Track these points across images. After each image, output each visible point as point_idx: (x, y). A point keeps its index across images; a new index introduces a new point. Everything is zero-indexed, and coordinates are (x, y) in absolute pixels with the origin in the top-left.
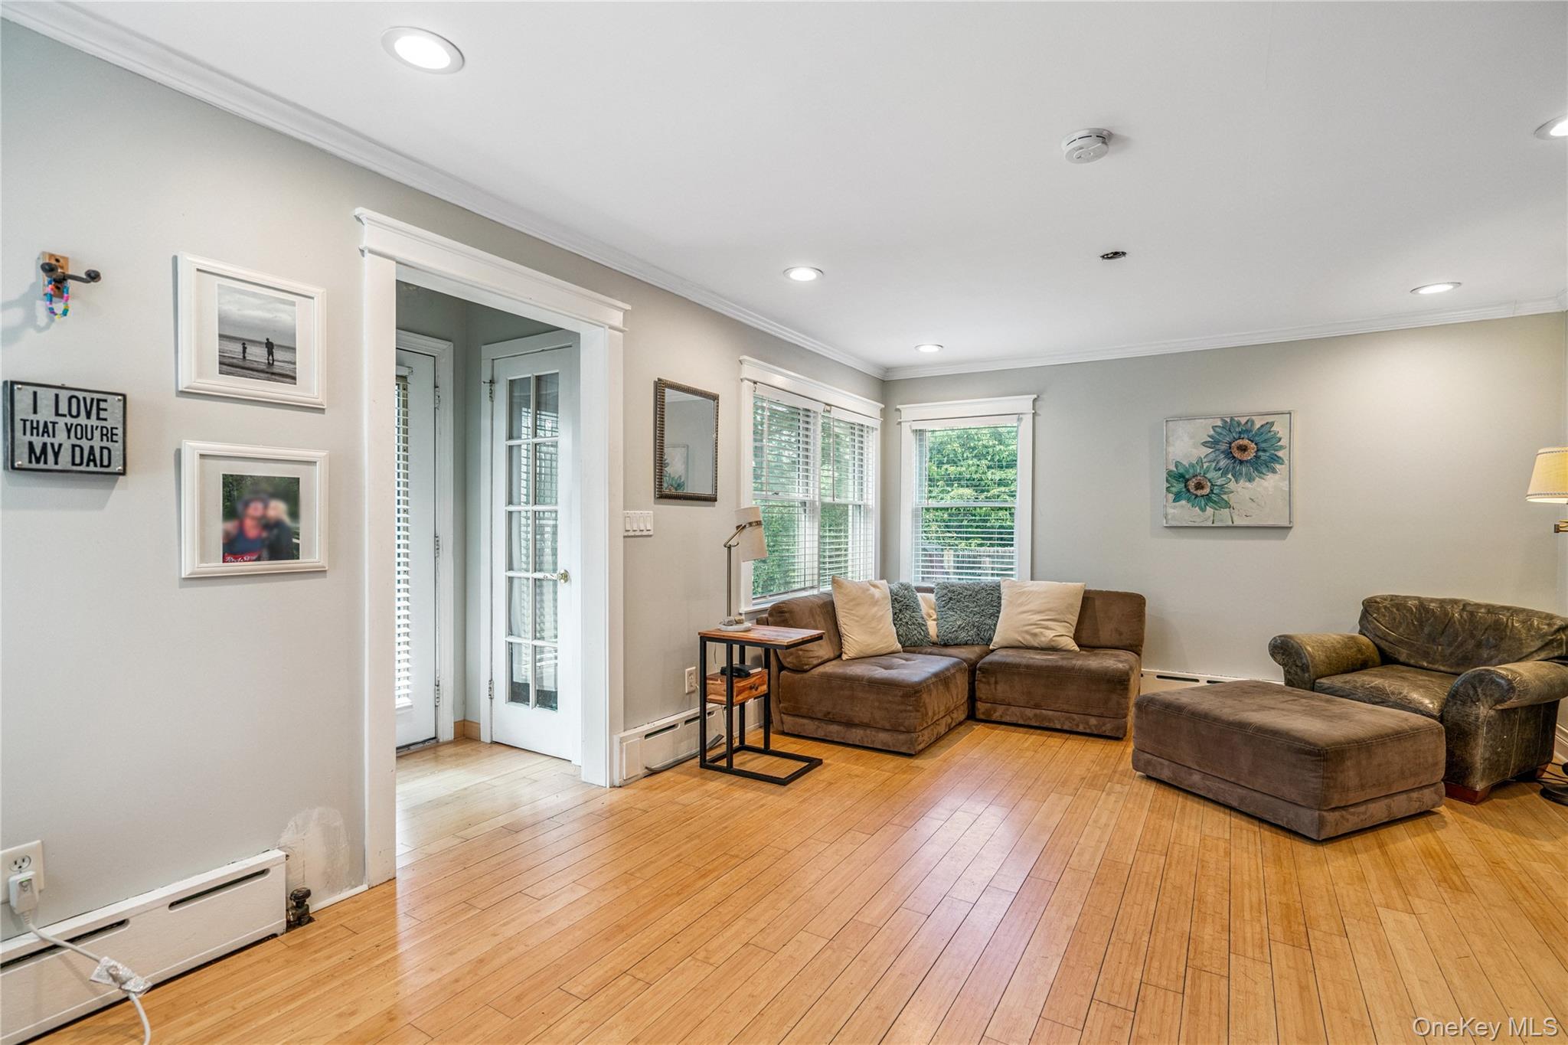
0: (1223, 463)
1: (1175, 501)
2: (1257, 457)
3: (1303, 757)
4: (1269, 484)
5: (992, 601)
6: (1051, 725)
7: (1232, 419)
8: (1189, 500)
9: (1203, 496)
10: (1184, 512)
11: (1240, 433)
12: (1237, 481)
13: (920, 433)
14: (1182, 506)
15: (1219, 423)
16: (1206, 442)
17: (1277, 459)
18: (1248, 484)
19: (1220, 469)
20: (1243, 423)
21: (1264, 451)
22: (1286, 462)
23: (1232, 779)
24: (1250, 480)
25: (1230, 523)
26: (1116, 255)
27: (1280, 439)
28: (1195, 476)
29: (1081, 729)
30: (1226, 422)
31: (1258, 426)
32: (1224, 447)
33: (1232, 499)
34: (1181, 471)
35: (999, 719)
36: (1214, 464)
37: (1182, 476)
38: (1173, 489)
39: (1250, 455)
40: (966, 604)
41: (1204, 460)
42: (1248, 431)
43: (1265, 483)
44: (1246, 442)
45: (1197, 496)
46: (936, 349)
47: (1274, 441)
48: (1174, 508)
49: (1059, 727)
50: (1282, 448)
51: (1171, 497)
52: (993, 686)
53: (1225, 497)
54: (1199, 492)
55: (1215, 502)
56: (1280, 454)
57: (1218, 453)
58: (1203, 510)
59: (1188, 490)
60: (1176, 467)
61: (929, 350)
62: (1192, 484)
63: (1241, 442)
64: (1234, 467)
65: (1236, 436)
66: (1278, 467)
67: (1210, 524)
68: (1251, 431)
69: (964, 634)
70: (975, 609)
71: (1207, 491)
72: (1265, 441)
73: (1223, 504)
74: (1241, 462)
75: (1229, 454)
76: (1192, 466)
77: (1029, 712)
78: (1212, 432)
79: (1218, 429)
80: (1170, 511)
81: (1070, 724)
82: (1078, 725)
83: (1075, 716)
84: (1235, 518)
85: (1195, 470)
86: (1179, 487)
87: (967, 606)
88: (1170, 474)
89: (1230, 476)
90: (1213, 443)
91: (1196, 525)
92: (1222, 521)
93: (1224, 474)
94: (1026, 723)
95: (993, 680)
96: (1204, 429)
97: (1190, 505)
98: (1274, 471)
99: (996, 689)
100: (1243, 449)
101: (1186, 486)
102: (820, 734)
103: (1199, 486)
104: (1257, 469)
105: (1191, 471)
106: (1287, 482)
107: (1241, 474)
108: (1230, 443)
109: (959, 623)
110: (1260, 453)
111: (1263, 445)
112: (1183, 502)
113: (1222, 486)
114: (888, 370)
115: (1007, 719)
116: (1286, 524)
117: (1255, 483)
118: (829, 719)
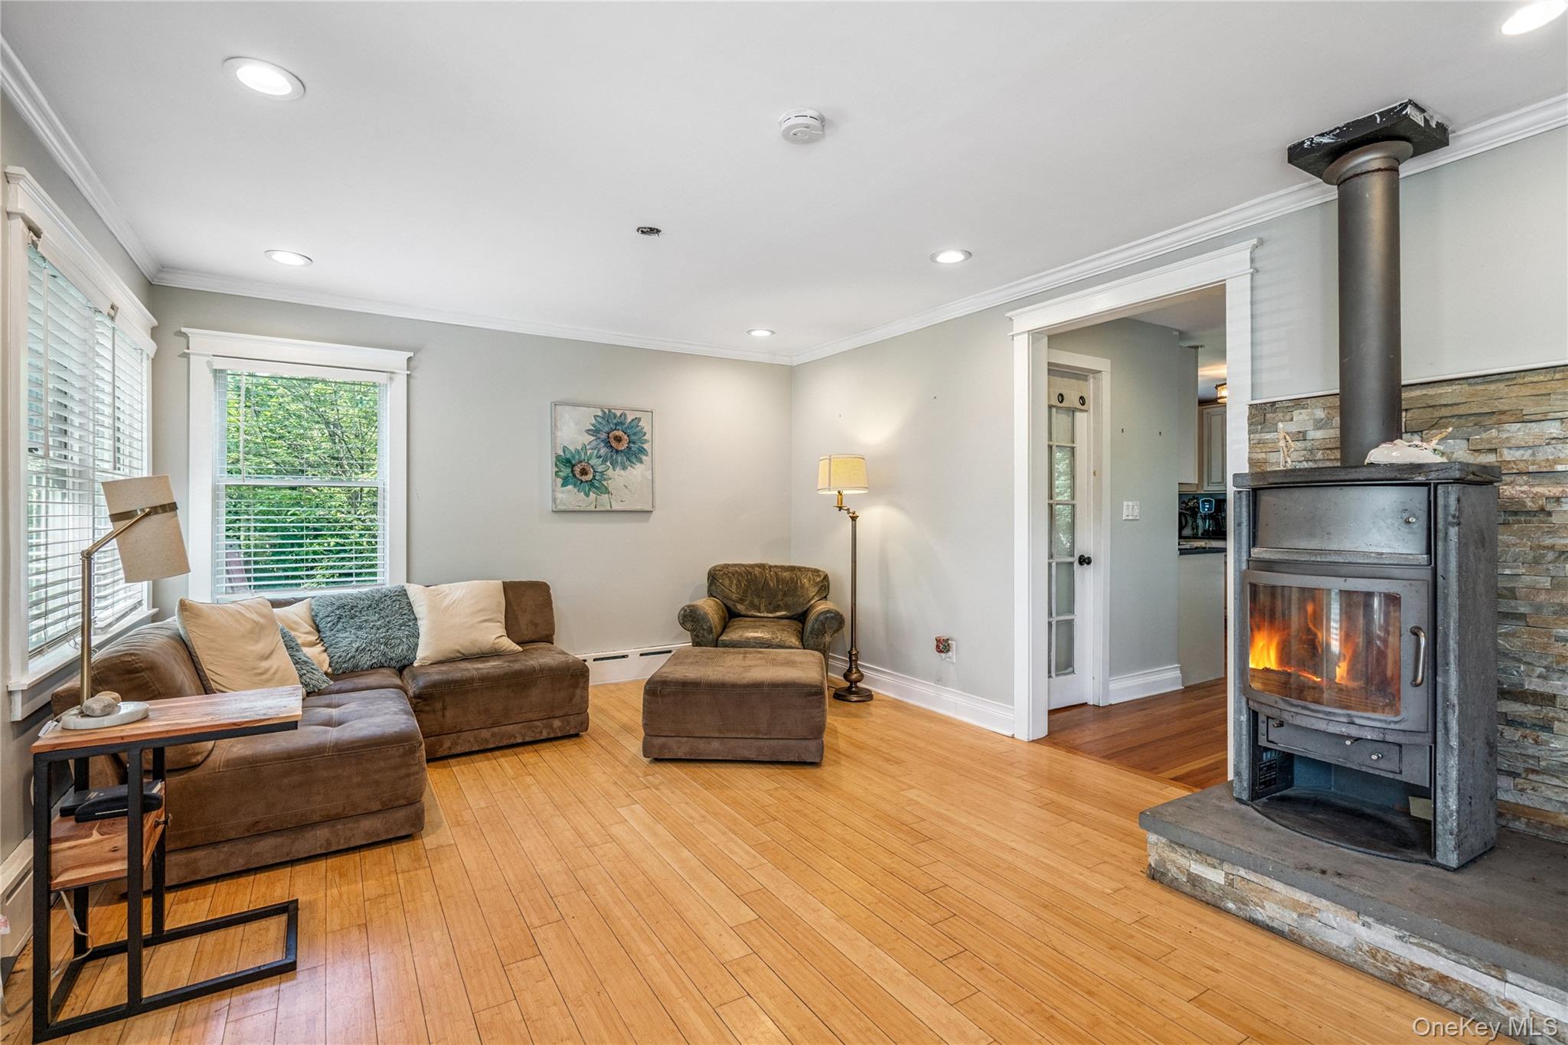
0: (603, 451)
1: (563, 485)
2: (629, 448)
3: (811, 698)
4: (637, 472)
5: (400, 608)
6: (512, 741)
7: (610, 411)
8: (575, 486)
9: (587, 482)
10: (570, 496)
11: (616, 424)
12: (614, 469)
13: (218, 373)
14: (569, 491)
15: (600, 414)
16: (589, 430)
17: (642, 451)
18: (622, 472)
19: (600, 457)
20: (618, 415)
21: (634, 443)
22: (650, 454)
23: (752, 736)
24: (624, 468)
25: (609, 508)
26: (653, 231)
27: (645, 434)
28: (580, 462)
29: (545, 735)
30: (605, 413)
31: (629, 420)
32: (603, 436)
33: (610, 485)
34: (569, 456)
35: (446, 753)
36: (596, 452)
37: (568, 461)
38: (561, 474)
39: (623, 446)
40: (364, 618)
41: (588, 447)
42: (622, 424)
43: (634, 472)
44: (620, 433)
45: (582, 482)
46: (301, 261)
47: (641, 435)
48: (563, 492)
49: (519, 740)
50: (646, 441)
51: (559, 481)
52: (440, 714)
53: (605, 483)
54: (584, 478)
55: (596, 488)
56: (645, 446)
57: (599, 441)
58: (587, 495)
59: (574, 475)
60: (564, 452)
61: (287, 260)
62: (577, 469)
63: (616, 433)
64: (612, 456)
65: (613, 427)
66: (644, 458)
67: (592, 508)
68: (624, 424)
69: (367, 657)
70: (379, 623)
71: (590, 477)
72: (635, 434)
73: (603, 489)
74: (617, 452)
75: (608, 444)
76: (578, 452)
77: (485, 734)
78: (594, 421)
79: (600, 420)
80: (559, 495)
81: (533, 735)
82: (541, 732)
83: (538, 723)
84: (613, 503)
85: (580, 457)
86: (566, 471)
87: (366, 621)
88: (558, 458)
89: (608, 464)
90: (595, 432)
91: (582, 509)
92: (602, 505)
93: (604, 461)
94: (481, 748)
95: (439, 706)
96: (587, 418)
97: (576, 490)
98: (641, 462)
99: (444, 716)
100: (618, 439)
101: (572, 471)
102: (239, 863)
103: (584, 472)
104: (628, 459)
105: (577, 457)
106: (650, 472)
107: (617, 462)
108: (608, 434)
109: (355, 646)
110: (632, 445)
111: (633, 438)
112: (570, 487)
113: (602, 473)
114: (163, 268)
115: (459, 750)
116: (650, 509)
117: (627, 471)
118: (257, 832)
